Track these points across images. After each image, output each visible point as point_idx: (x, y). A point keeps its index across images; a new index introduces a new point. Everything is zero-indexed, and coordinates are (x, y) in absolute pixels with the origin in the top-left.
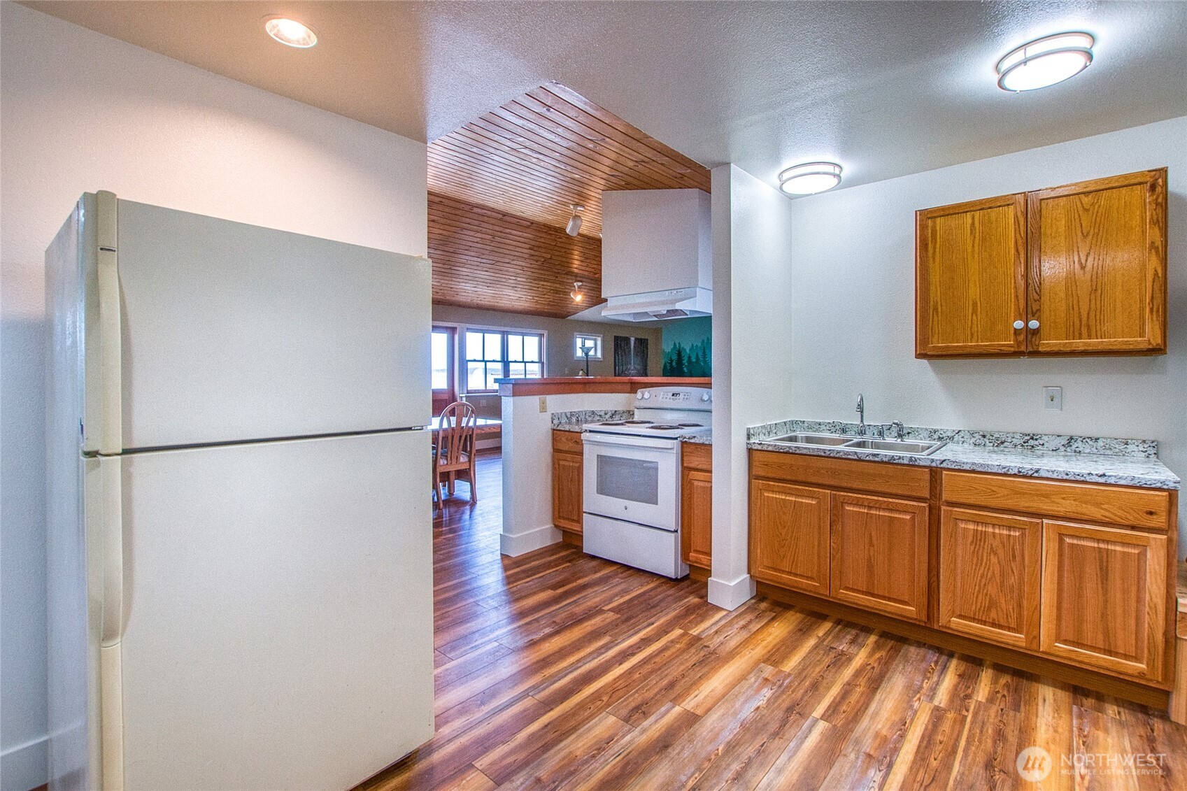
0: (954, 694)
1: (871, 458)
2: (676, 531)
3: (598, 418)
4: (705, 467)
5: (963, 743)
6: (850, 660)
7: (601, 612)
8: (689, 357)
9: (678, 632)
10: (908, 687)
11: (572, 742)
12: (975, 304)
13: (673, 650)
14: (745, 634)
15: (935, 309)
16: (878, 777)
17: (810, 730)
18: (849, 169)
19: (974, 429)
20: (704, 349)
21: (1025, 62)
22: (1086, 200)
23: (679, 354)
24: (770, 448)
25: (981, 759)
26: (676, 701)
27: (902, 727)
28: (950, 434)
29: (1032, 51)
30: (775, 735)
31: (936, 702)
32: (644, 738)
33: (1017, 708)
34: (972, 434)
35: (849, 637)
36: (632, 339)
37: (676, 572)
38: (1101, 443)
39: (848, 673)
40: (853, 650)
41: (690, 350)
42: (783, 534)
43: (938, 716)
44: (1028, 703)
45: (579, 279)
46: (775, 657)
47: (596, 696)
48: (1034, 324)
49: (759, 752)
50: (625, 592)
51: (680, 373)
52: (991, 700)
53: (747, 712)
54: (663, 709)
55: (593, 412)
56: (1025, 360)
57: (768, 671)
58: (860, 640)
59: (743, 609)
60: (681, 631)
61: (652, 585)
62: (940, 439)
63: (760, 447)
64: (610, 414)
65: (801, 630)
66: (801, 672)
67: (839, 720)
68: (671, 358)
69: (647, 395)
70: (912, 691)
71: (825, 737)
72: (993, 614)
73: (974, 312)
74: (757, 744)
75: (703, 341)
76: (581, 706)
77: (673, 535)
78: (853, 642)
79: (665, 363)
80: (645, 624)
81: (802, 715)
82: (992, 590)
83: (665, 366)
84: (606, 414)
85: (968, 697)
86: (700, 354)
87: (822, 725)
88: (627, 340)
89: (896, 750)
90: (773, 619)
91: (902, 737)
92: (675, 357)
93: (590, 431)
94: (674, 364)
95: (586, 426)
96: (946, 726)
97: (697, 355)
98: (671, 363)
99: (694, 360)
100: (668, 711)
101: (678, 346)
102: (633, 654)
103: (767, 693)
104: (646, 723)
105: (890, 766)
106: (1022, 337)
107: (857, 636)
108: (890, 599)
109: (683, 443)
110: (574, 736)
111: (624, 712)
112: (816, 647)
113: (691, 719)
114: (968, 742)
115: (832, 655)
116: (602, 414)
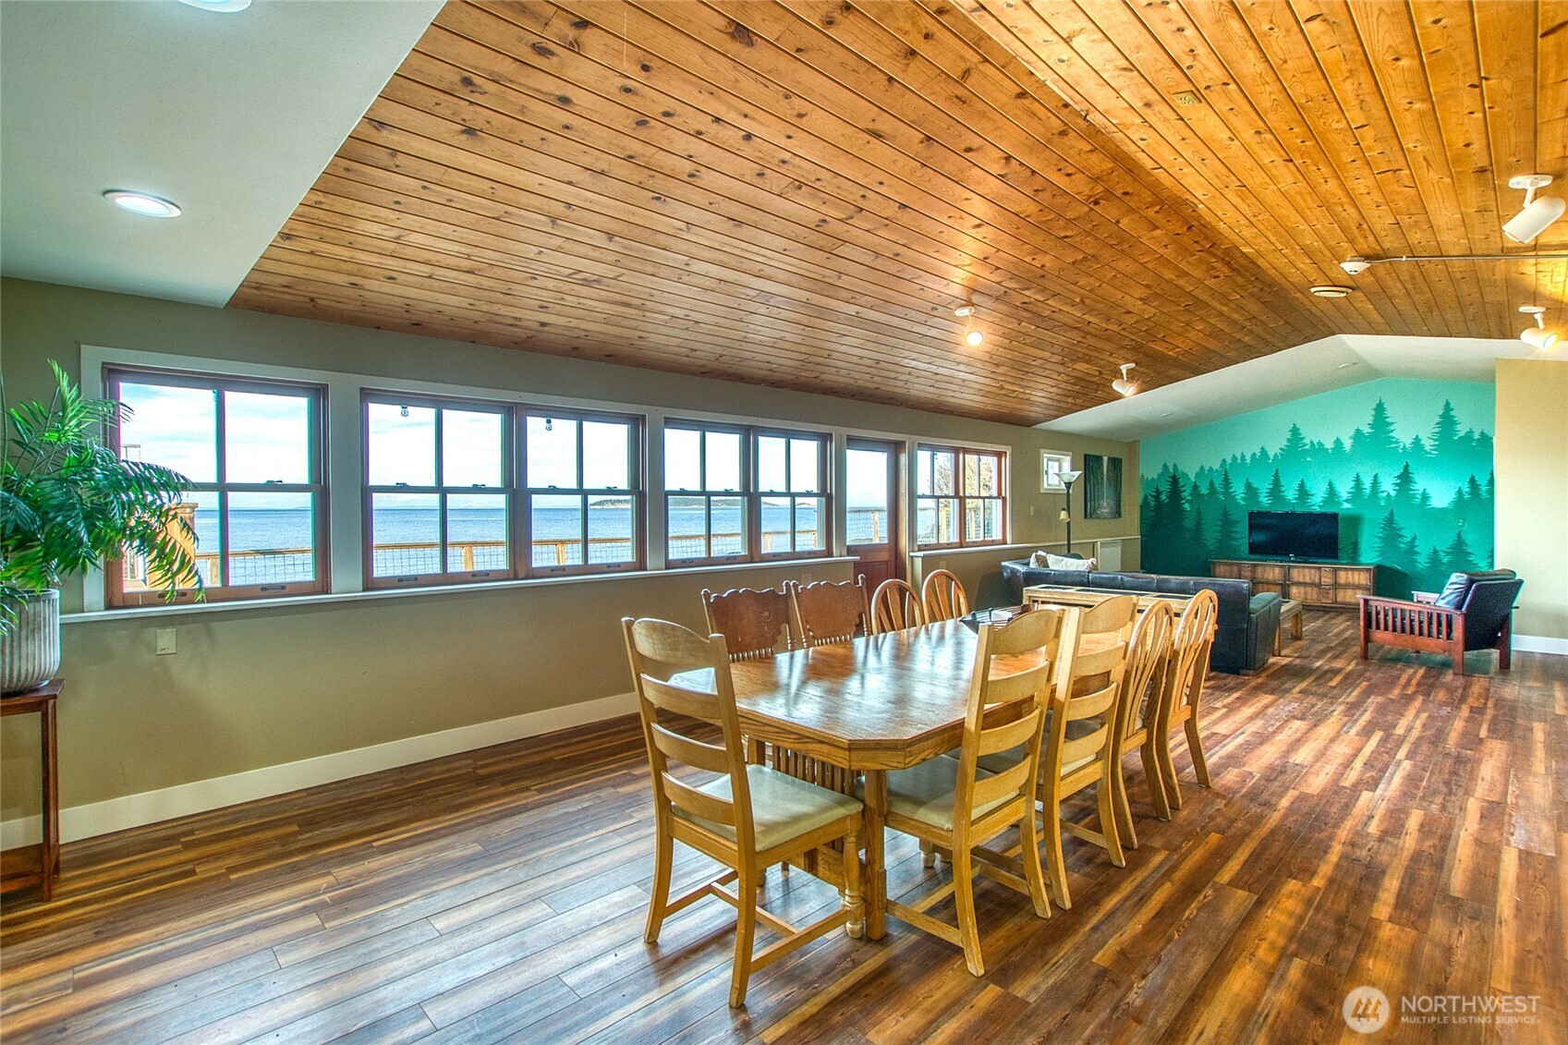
8: (1196, 487)
23: (1174, 480)
36: (1105, 459)
68: (1157, 489)
79: (1146, 496)
88: (1100, 458)
92: (1165, 487)
94: (1163, 497)
97: (1212, 483)
99: (1204, 491)
101: (1171, 470)
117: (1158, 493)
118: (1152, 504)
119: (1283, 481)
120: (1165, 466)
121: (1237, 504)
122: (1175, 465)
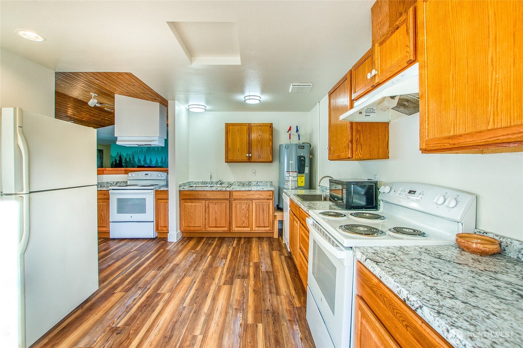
0: (237, 244)
1: (216, 190)
2: (153, 221)
3: (110, 185)
4: (166, 198)
5: (240, 251)
6: (213, 244)
7: (130, 252)
8: (126, 159)
9: (162, 250)
10: (227, 246)
11: (144, 279)
12: (238, 149)
13: (163, 254)
14: (183, 246)
15: (230, 150)
16: (225, 260)
17: (208, 258)
18: (208, 107)
19: (239, 181)
20: (133, 156)
21: (249, 99)
22: (260, 127)
23: (120, 157)
24: (187, 190)
25: (243, 252)
26: (170, 263)
27: (228, 252)
28: (232, 183)
29: (251, 97)
30: (200, 261)
31: (233, 246)
32: (166, 272)
33: (249, 243)
34: (238, 182)
35: (211, 240)
37: (154, 236)
38: (263, 183)
39: (213, 246)
40: (213, 242)
41: (126, 156)
42: (191, 215)
43: (234, 248)
44: (251, 242)
45: (72, 119)
46: (194, 248)
47: (145, 269)
48: (250, 155)
49: (197, 265)
50: (135, 246)
51: (121, 166)
52: (244, 243)
53: (191, 259)
54: (168, 265)
55: (108, 183)
56: (248, 164)
57: (193, 251)
58: (214, 240)
59: (180, 241)
60: (163, 250)
61: (144, 242)
62: (230, 184)
63: (183, 190)
64: (115, 183)
65: (198, 241)
66: (202, 249)
67: (214, 255)
69: (134, 175)
70: (228, 246)
71: (211, 258)
72: (244, 225)
73: (238, 151)
74: (196, 263)
75: (133, 152)
76: (141, 272)
77: (153, 223)
78: (212, 241)
79: (113, 162)
80: (150, 251)
81: (205, 256)
82: (243, 219)
83: (112, 163)
84: (113, 183)
85: (240, 244)
86: (131, 158)
87: (210, 256)
89: (227, 256)
90: (189, 241)
91: (228, 253)
92: (118, 159)
93: (113, 189)
94: (117, 162)
95: (110, 188)
96: (236, 249)
97: (130, 158)
98: (116, 162)
99: (128, 160)
100: (169, 265)
102: (150, 258)
103: (194, 255)
104: (164, 269)
105: (226, 258)
106: (248, 158)
107: (213, 239)
108: (221, 227)
109: (156, 191)
110: (144, 277)
111: (156, 269)
112: (203, 244)
113: (177, 265)
114: (241, 251)
115: (208, 244)
116: (112, 183)
117: (116, 160)
118: (114, 163)
119: (146, 158)
120: (118, 153)
121: (136, 164)
122: (120, 153)
